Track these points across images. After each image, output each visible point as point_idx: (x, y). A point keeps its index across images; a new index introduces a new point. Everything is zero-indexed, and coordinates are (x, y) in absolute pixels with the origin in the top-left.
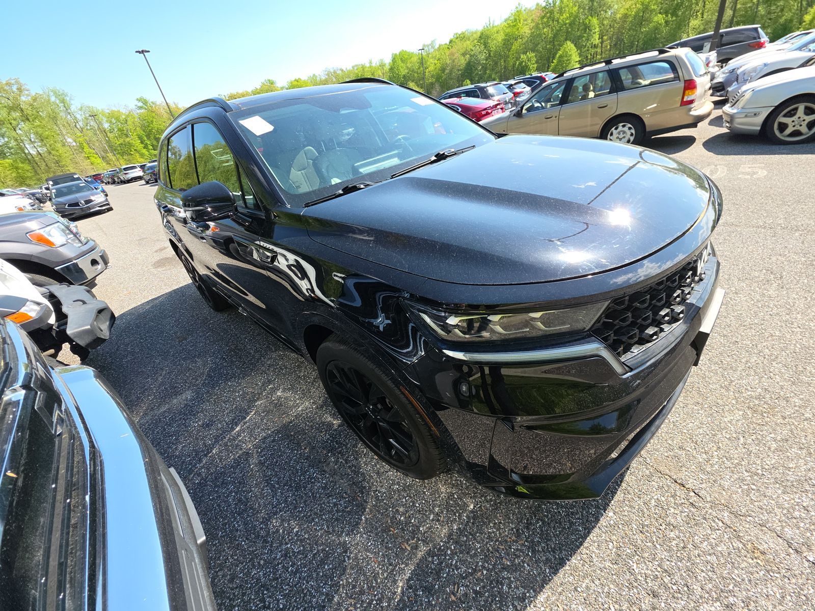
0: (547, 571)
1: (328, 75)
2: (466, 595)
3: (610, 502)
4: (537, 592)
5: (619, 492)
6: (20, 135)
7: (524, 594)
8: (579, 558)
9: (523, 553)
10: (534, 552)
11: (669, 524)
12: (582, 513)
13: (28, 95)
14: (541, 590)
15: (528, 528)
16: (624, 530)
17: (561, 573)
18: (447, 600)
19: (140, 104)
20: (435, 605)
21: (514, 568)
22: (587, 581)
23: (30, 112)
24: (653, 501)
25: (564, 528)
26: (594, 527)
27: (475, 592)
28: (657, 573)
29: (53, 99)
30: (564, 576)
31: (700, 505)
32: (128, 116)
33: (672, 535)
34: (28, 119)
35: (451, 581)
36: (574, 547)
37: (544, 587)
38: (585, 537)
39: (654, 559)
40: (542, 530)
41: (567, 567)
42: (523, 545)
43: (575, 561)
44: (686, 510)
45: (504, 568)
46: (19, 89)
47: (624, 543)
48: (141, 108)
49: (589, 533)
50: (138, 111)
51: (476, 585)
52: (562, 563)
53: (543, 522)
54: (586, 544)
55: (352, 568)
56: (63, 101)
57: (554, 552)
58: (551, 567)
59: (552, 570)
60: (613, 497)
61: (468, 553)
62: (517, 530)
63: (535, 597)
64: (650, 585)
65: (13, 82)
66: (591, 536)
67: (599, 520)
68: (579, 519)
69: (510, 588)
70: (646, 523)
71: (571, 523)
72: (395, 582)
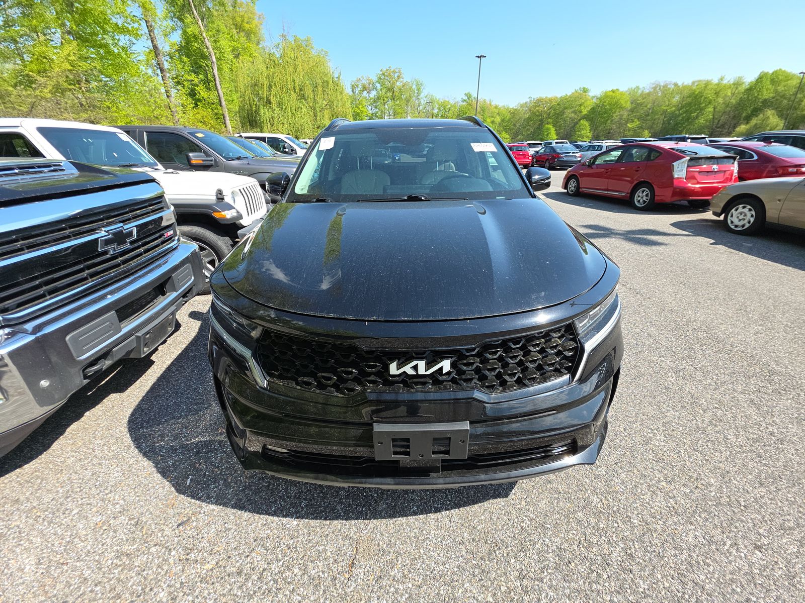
0: (233, 503)
1: (655, 88)
2: (201, 470)
3: (306, 519)
4: (217, 503)
5: (319, 521)
6: (385, 109)
7: (212, 497)
8: (249, 516)
9: (240, 485)
10: (243, 490)
11: (306, 566)
12: (287, 505)
13: (401, 82)
14: (218, 505)
15: (259, 479)
16: (285, 536)
17: (234, 511)
18: (195, 463)
19: (465, 98)
20: (190, 460)
21: (227, 485)
22: (234, 527)
23: (397, 94)
24: (323, 547)
25: (269, 499)
26: (279, 516)
27: (205, 473)
28: (257, 569)
29: (414, 87)
30: (232, 513)
31: (338, 585)
32: (452, 106)
33: (296, 571)
34: (394, 99)
35: (207, 460)
36: (257, 510)
37: (220, 505)
38: (269, 514)
39: (268, 564)
40: (261, 488)
41: (239, 512)
42: (246, 482)
43: (246, 515)
44: (326, 575)
45: (225, 480)
46: (398, 77)
47: (273, 539)
48: (464, 101)
49: (272, 515)
50: (461, 103)
51: (209, 472)
52: (242, 508)
53: (268, 486)
54: (262, 516)
55: (198, 416)
56: (418, 90)
57: (248, 501)
58: (236, 504)
59: (234, 505)
60: (311, 519)
61: (228, 458)
62: (255, 475)
63: (213, 503)
64: (246, 567)
65: (397, 70)
66: (271, 517)
67: (286, 517)
68: (281, 505)
69: (213, 488)
70: (298, 549)
71: (275, 502)
72: (198, 436)
